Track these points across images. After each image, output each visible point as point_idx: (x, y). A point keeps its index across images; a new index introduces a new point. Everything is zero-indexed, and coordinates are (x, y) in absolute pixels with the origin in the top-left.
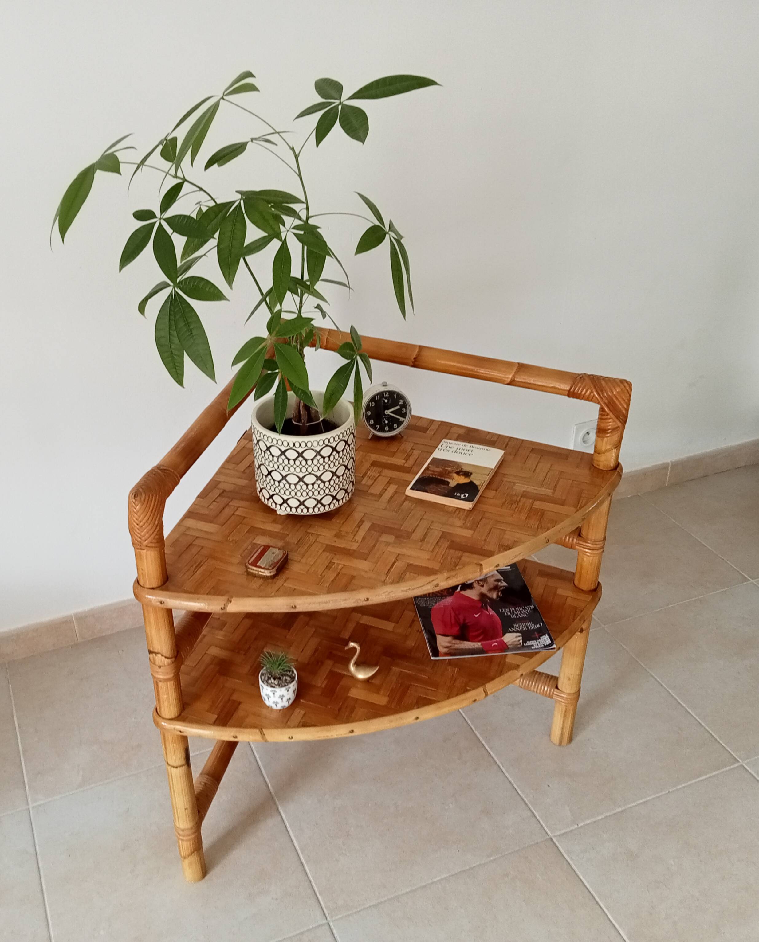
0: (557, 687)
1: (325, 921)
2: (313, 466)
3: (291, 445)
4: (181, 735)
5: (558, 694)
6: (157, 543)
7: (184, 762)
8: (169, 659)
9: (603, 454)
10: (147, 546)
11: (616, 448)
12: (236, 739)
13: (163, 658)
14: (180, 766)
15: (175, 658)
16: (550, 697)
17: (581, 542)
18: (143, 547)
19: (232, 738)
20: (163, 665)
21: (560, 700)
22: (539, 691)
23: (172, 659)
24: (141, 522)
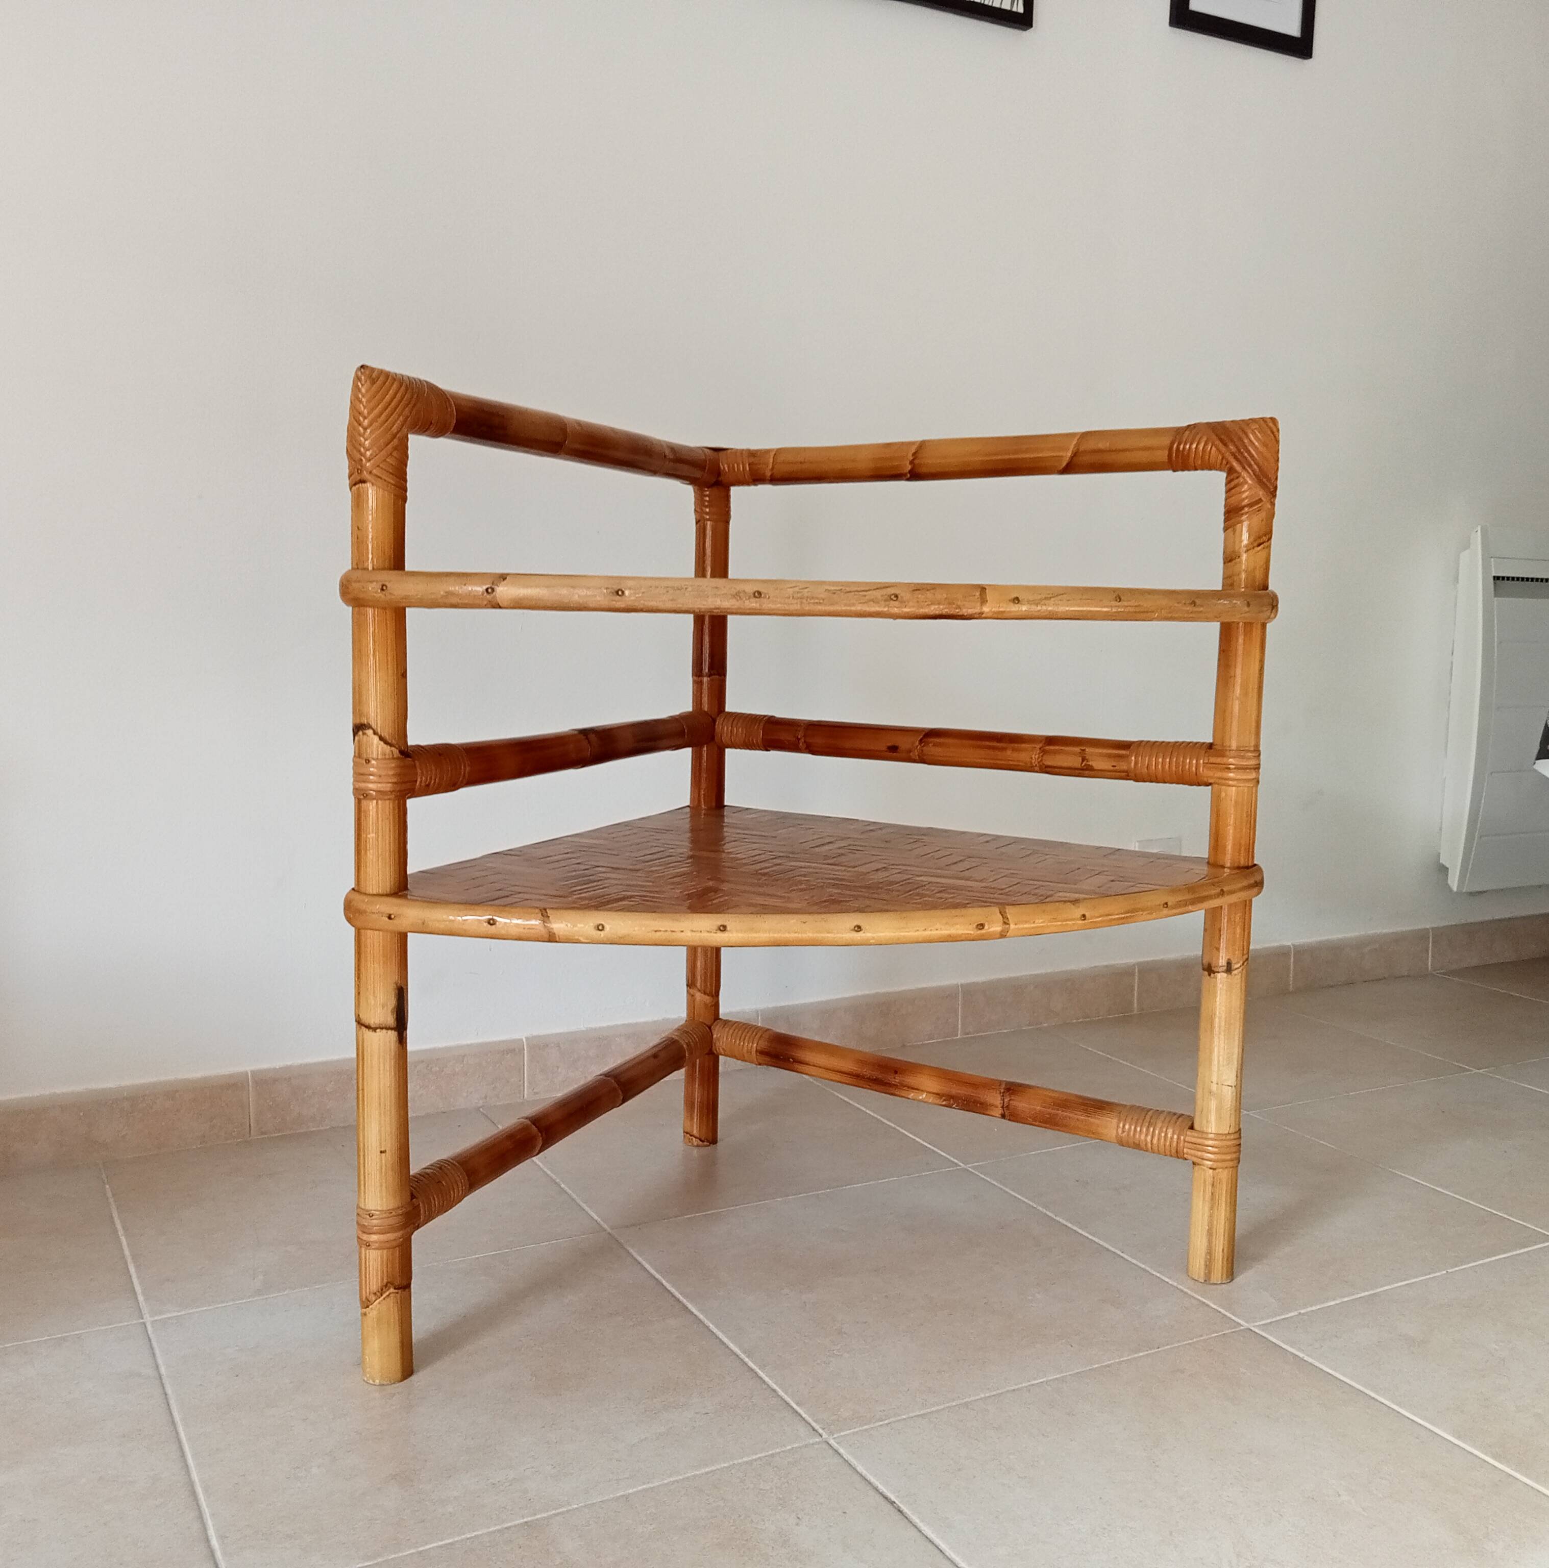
0: (1192, 1128)
4: (392, 932)
5: (1194, 1140)
6: (391, 476)
7: (391, 1020)
8: (389, 747)
9: (1238, 560)
10: (371, 472)
11: (1259, 545)
12: (493, 927)
13: (376, 738)
14: (382, 1028)
15: (401, 752)
16: (1178, 1155)
17: (1212, 760)
18: (365, 475)
19: (485, 924)
20: (375, 756)
21: (1200, 1153)
22: (1155, 1141)
23: (393, 749)
24: (365, 418)
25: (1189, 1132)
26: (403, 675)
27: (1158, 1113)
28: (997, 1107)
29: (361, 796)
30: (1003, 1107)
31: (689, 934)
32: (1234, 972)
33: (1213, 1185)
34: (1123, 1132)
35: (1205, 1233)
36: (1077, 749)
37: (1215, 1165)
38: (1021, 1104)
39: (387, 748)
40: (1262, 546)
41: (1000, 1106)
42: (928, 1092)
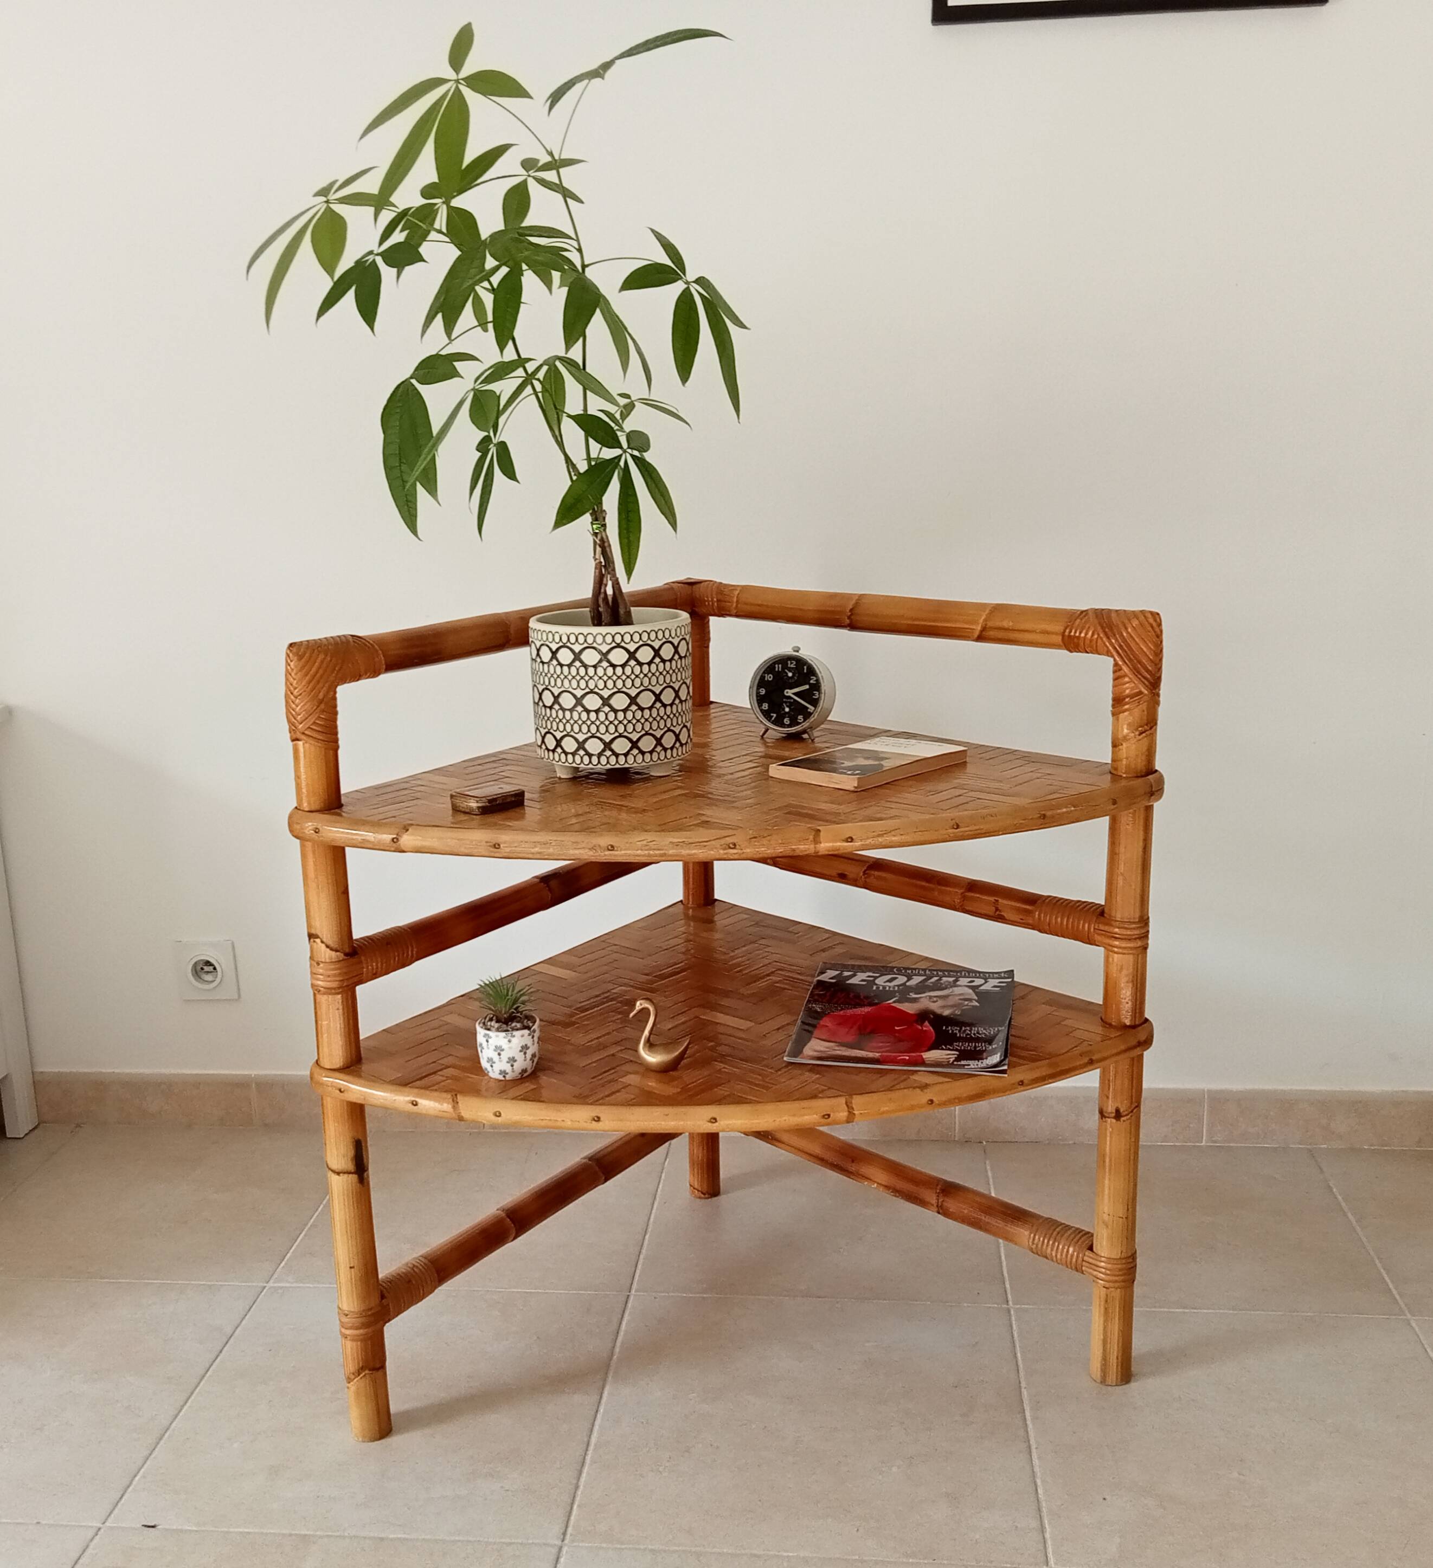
0: (1091, 1248)
1: (559, 1543)
2: (596, 678)
3: (565, 639)
4: (343, 1101)
5: (1091, 1260)
6: (321, 734)
7: (351, 1166)
8: (334, 952)
9: (1120, 747)
10: (303, 733)
11: (1141, 734)
12: (416, 1107)
13: (323, 946)
14: (344, 1173)
15: (346, 954)
16: (1078, 1269)
17: (1102, 927)
18: (299, 735)
19: (410, 1105)
20: (323, 960)
21: (1095, 1273)
22: (1059, 1256)
23: (338, 953)
24: (295, 688)
25: (1088, 1253)
26: (346, 892)
27: (1067, 1227)
28: (933, 1205)
29: (316, 990)
30: (937, 1206)
31: (569, 1123)
32: (1122, 1119)
33: (1106, 1301)
34: (1033, 1244)
35: (1101, 1342)
36: (992, 899)
37: (1107, 1285)
38: (951, 1205)
39: (333, 953)
40: (1144, 735)
41: (935, 1205)
42: (878, 1183)
